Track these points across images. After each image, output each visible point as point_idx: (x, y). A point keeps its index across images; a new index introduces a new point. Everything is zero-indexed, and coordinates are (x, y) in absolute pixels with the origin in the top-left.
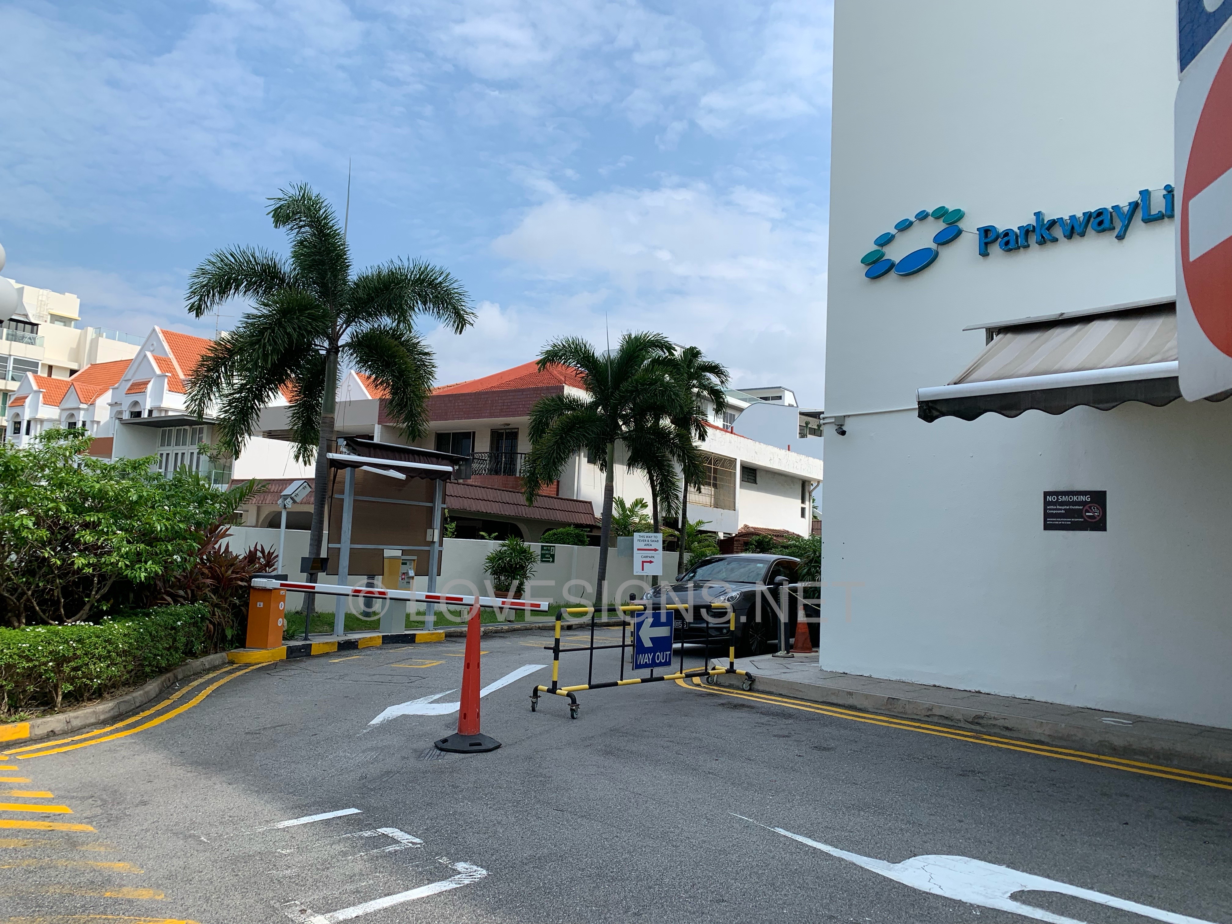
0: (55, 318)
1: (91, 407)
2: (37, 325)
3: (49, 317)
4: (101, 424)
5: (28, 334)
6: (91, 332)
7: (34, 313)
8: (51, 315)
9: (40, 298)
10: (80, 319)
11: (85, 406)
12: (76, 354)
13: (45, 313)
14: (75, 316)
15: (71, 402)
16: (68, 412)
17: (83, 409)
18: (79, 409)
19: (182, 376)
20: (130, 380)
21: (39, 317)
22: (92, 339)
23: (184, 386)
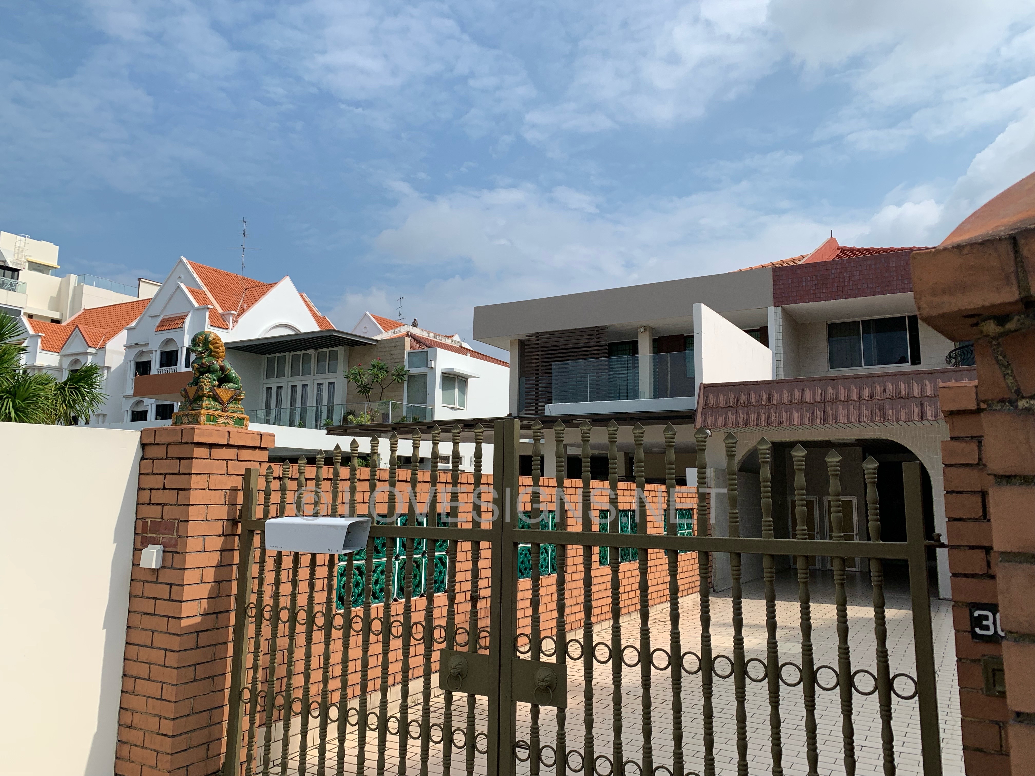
0: (36, 267)
1: (101, 352)
2: (18, 270)
3: (27, 264)
4: (112, 369)
5: (8, 280)
6: (73, 278)
7: (12, 260)
8: (29, 262)
9: (18, 245)
10: (59, 267)
11: (92, 350)
12: (56, 303)
13: (23, 260)
14: (54, 263)
15: (76, 346)
16: (71, 358)
17: (91, 354)
18: (87, 353)
19: (220, 311)
20: (159, 316)
21: (17, 264)
22: (75, 287)
23: (224, 321)
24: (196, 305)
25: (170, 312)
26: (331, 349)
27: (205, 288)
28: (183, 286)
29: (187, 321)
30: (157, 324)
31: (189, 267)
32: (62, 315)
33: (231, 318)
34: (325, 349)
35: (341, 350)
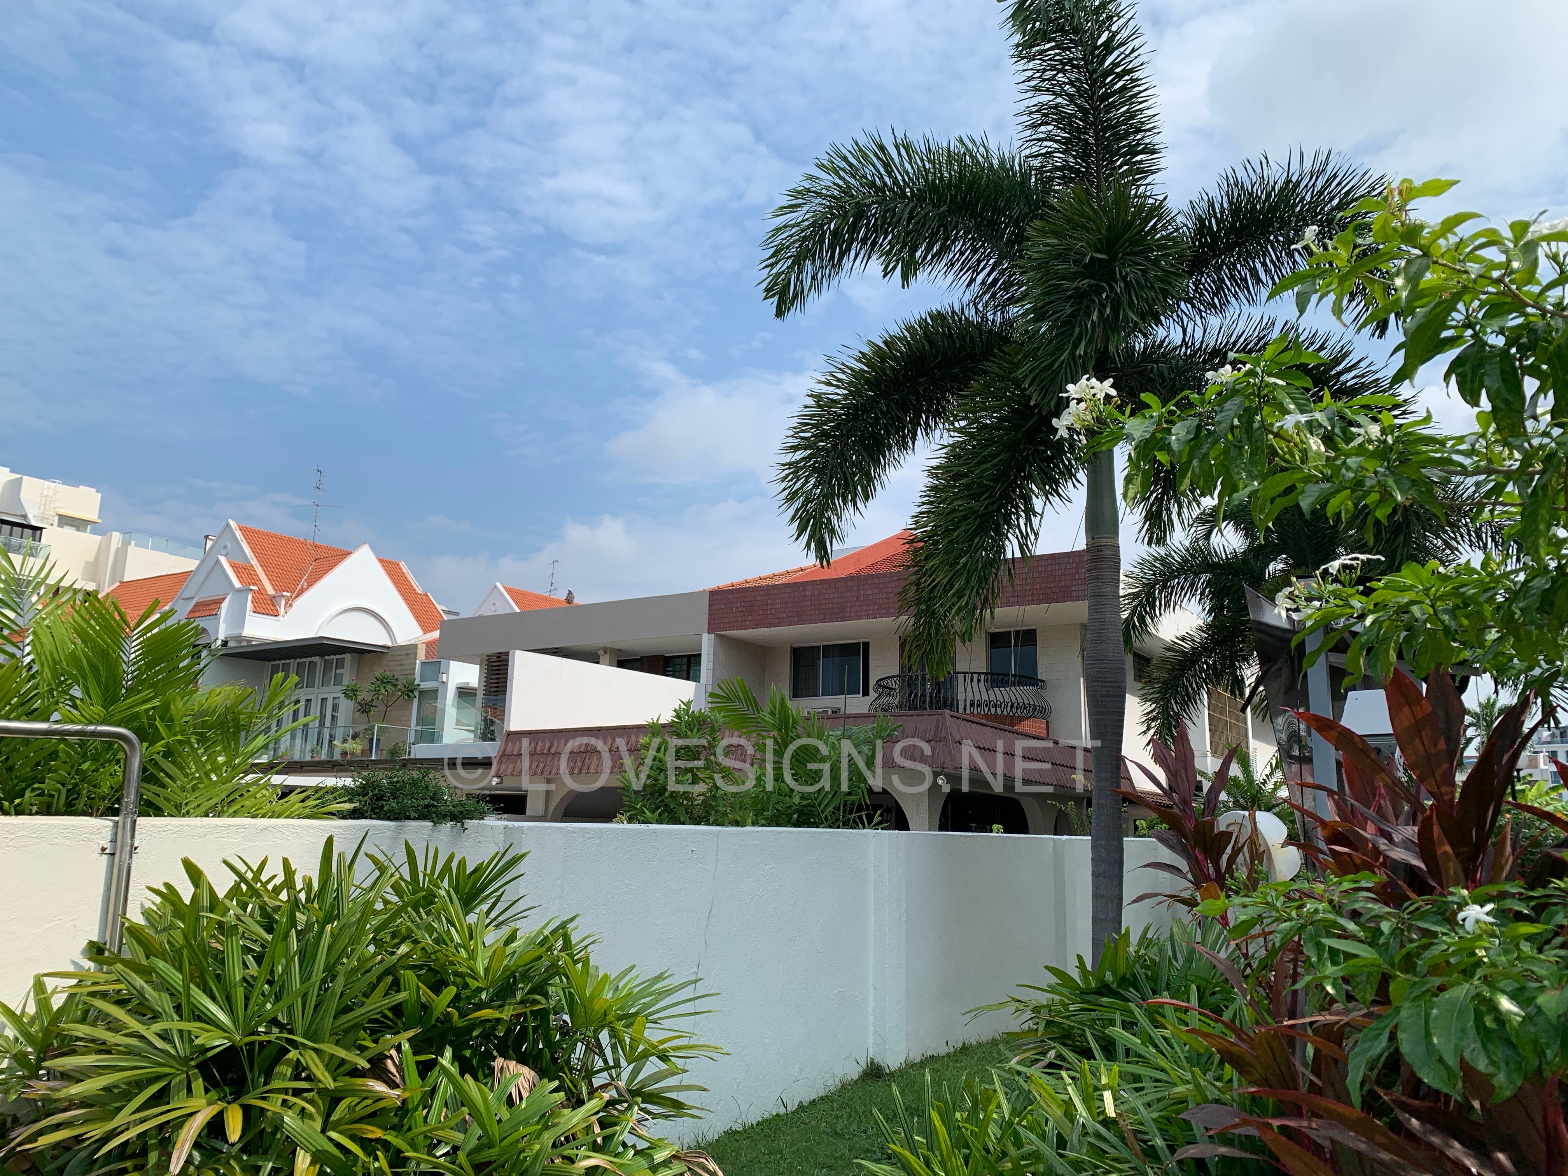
0: (65, 521)
2: (41, 529)
3: (57, 518)
5: (28, 542)
6: (116, 538)
7: (36, 513)
8: (60, 515)
9: (45, 493)
10: (100, 521)
12: (93, 569)
13: (52, 513)
14: (94, 517)
19: (271, 591)
20: (193, 598)
21: (43, 519)
22: (118, 549)
23: (274, 605)
24: (237, 584)
25: (206, 594)
26: (338, 656)
27: (254, 562)
28: (223, 560)
29: (225, 606)
30: (189, 609)
31: (238, 533)
32: (99, 586)
33: (283, 602)
34: (332, 657)
35: (348, 657)
